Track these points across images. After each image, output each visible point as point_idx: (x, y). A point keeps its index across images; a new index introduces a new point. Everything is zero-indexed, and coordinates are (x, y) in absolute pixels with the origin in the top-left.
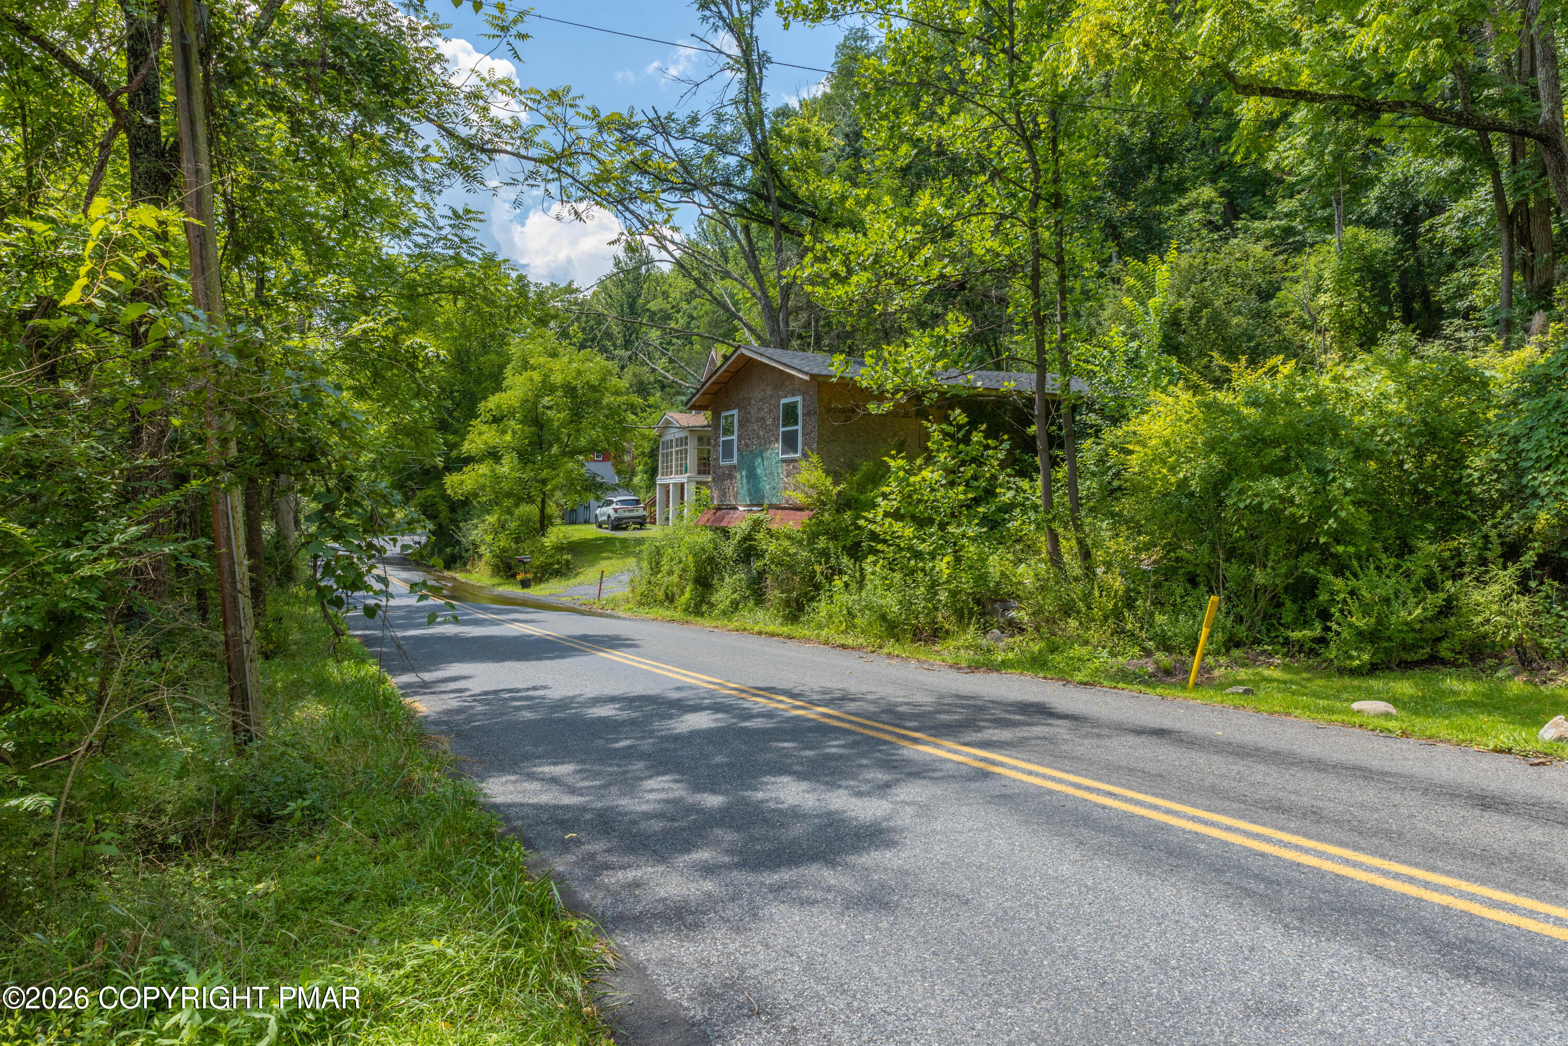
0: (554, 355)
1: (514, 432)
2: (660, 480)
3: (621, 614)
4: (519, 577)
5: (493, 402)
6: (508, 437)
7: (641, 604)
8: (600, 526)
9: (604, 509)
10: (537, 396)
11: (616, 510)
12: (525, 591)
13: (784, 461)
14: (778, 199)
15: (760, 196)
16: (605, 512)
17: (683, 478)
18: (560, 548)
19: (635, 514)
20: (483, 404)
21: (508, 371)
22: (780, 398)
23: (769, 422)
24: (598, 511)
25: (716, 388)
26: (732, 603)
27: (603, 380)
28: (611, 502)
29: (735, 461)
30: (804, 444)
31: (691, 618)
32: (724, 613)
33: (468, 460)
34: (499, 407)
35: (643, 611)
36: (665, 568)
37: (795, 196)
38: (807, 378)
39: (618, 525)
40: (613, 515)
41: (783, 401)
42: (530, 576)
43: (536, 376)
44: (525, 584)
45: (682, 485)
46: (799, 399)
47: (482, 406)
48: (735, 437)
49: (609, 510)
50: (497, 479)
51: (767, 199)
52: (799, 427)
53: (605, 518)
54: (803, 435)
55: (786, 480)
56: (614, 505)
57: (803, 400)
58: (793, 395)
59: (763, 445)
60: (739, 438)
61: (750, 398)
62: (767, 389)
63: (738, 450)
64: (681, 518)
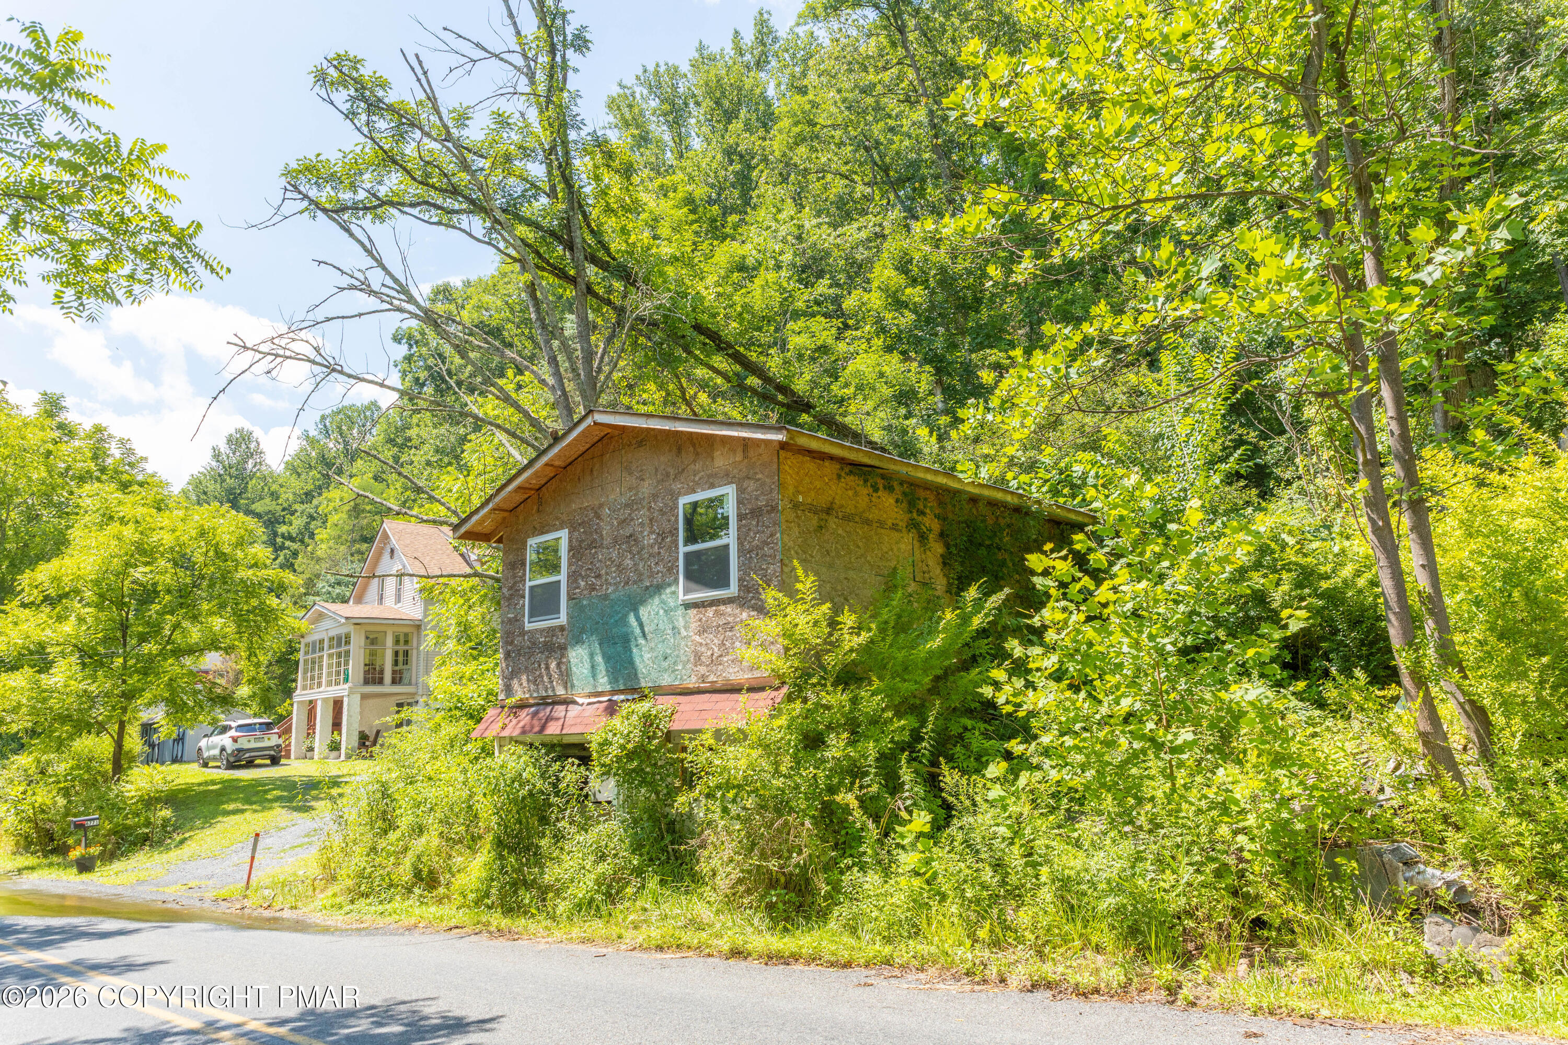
1: (81, 620)
2: (301, 695)
3: (317, 918)
4: (75, 854)
5: (43, 573)
6: (68, 628)
7: (358, 894)
8: (206, 765)
9: (214, 739)
10: (127, 564)
11: (235, 740)
12: (86, 877)
13: (688, 606)
16: (214, 743)
17: (342, 690)
18: (150, 802)
19: (263, 744)
20: (28, 574)
22: (675, 497)
23: (649, 539)
24: (203, 743)
26: (598, 883)
28: (225, 729)
29: (563, 618)
30: (745, 569)
31: (497, 919)
32: (587, 907)
34: (55, 579)
35: (368, 909)
36: (405, 822)
38: (779, 437)
39: (240, 760)
40: (230, 746)
41: (686, 500)
42: (95, 850)
44: (85, 866)
46: (728, 490)
47: (25, 578)
48: (562, 577)
49: (225, 740)
50: (41, 695)
52: (731, 540)
53: (216, 752)
54: (741, 551)
55: (697, 638)
56: (233, 733)
57: (741, 491)
58: (712, 486)
59: (635, 582)
60: (573, 577)
61: (601, 506)
62: (646, 484)
63: (570, 598)
64: (335, 747)
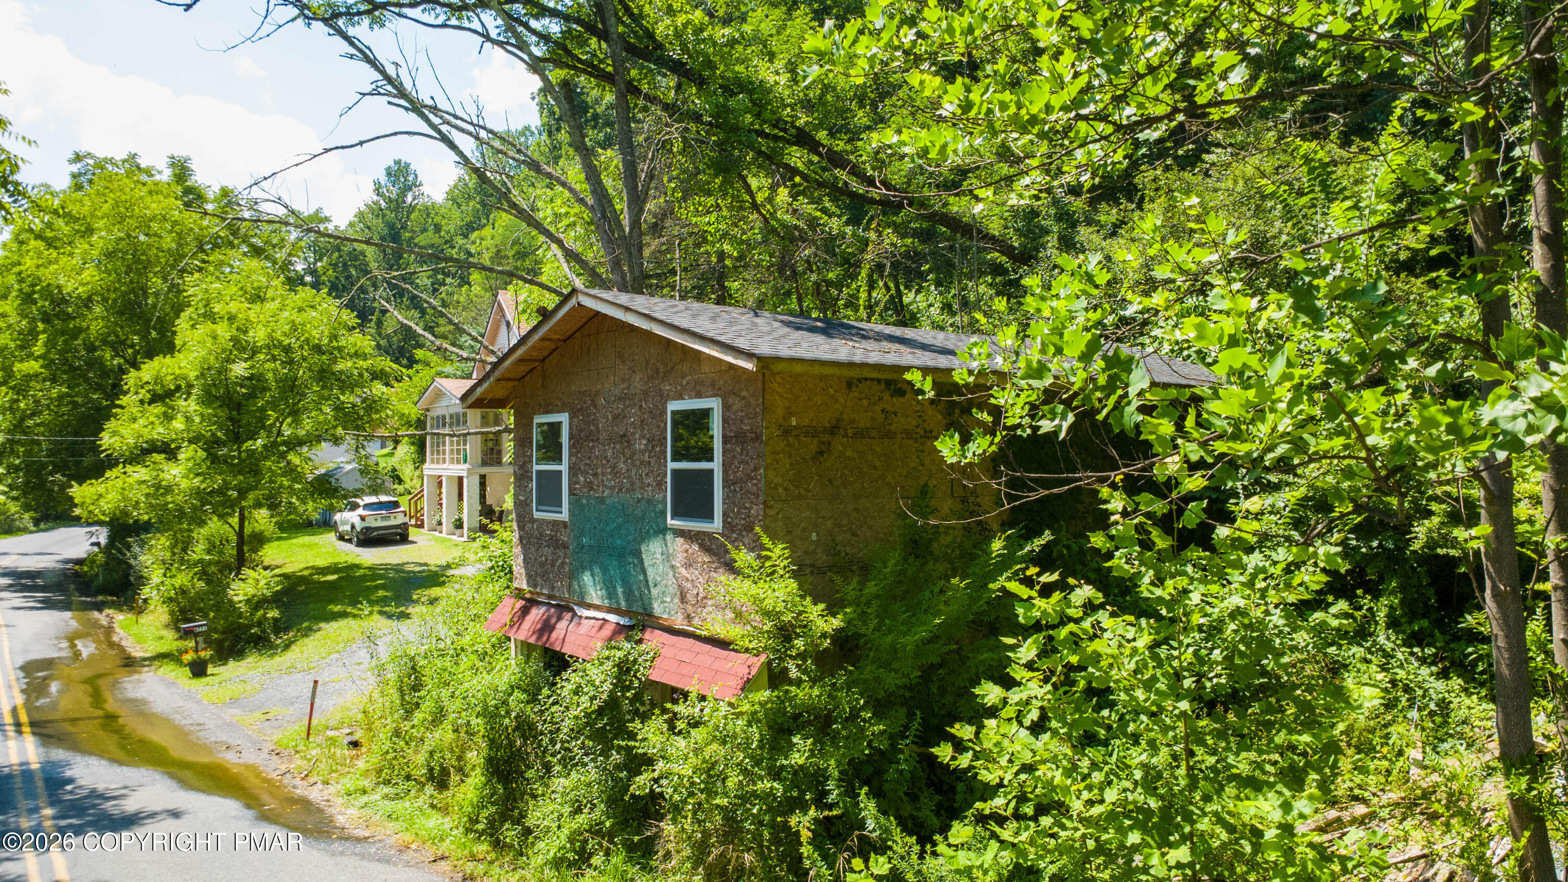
0: (257, 297)
1: (189, 416)
2: (429, 469)
4: (187, 657)
5: (150, 370)
6: (178, 424)
8: (341, 538)
9: (347, 515)
10: (225, 361)
11: (363, 518)
12: (199, 681)
13: (675, 531)
14: (621, 36)
15: (591, 29)
16: (348, 519)
17: (461, 469)
18: (258, 604)
19: (392, 522)
20: (133, 374)
21: (182, 324)
22: (664, 398)
23: (641, 445)
24: (339, 517)
25: (524, 368)
26: (571, 840)
27: (334, 337)
29: (565, 514)
30: (729, 503)
33: (111, 462)
34: (158, 380)
37: (650, 35)
38: (749, 366)
39: (367, 537)
40: (359, 526)
41: (674, 406)
42: (206, 654)
43: (224, 331)
44: (198, 670)
45: (460, 479)
46: (714, 404)
47: (131, 378)
48: (564, 467)
49: (355, 517)
50: (161, 489)
51: (603, 36)
52: (716, 465)
53: (348, 528)
54: (726, 482)
55: (683, 571)
56: (360, 511)
57: (726, 407)
58: (699, 395)
59: (628, 491)
60: (572, 469)
61: (597, 393)
62: (637, 377)
63: (571, 493)
64: (459, 525)
